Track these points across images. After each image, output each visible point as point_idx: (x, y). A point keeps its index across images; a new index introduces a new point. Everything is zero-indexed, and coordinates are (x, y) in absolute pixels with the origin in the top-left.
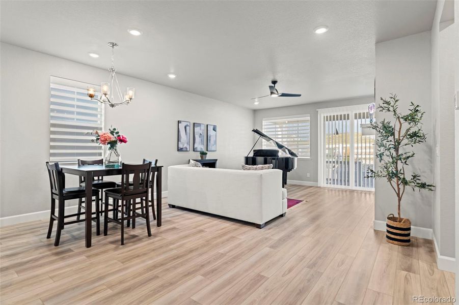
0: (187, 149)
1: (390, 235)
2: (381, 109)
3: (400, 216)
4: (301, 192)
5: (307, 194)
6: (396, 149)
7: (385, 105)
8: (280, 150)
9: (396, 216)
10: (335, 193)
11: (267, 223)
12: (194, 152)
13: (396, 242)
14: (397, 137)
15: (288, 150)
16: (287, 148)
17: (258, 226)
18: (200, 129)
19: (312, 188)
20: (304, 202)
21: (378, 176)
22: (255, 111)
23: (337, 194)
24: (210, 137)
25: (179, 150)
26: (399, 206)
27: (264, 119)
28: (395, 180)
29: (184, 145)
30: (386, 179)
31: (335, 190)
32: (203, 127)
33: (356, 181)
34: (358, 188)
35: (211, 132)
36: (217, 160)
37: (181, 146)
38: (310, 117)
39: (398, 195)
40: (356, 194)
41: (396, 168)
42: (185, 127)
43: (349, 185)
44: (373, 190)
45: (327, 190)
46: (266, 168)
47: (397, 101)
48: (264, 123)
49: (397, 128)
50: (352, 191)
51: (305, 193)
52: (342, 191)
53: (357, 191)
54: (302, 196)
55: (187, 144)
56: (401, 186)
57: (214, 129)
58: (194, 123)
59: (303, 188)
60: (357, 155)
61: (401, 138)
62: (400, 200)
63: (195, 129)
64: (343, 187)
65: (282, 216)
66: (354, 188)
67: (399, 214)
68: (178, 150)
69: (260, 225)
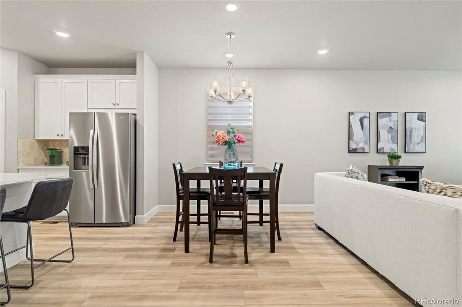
0: (364, 149)
12: (378, 155)
18: (390, 121)
24: (411, 131)
25: (351, 151)
29: (358, 145)
32: (396, 117)
35: (414, 124)
36: (423, 167)
37: (353, 146)
42: (361, 120)
55: (365, 143)
57: (421, 117)
58: (378, 113)
63: (380, 121)
68: (349, 152)
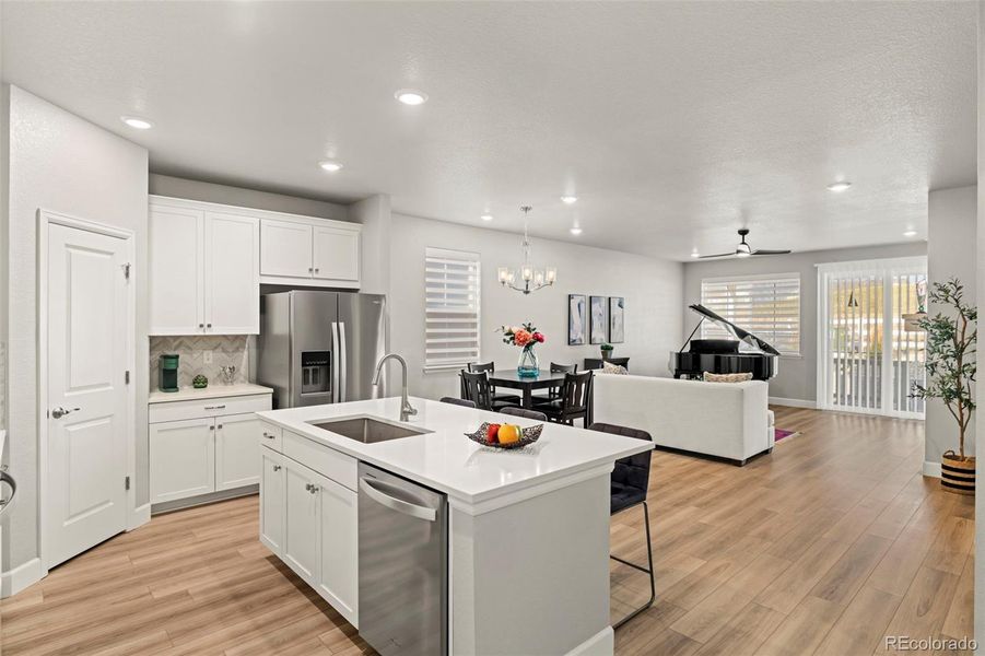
0: (581, 341)
1: (946, 480)
2: (934, 298)
3: (962, 454)
4: (786, 418)
5: (800, 422)
6: (959, 359)
7: (942, 293)
8: (741, 341)
9: (958, 453)
10: (852, 421)
11: (750, 460)
12: (591, 346)
13: (955, 490)
14: (959, 339)
15: (758, 340)
16: (754, 338)
17: (737, 463)
18: (600, 306)
19: (804, 412)
20: (797, 434)
21: (930, 395)
22: (685, 265)
23: (856, 422)
24: (614, 319)
25: (570, 342)
26: (962, 439)
27: (704, 280)
28: (956, 400)
29: (577, 335)
30: (941, 401)
31: (852, 417)
32: (604, 303)
33: (896, 401)
34: (900, 414)
35: (615, 310)
36: (628, 359)
37: (573, 336)
38: (801, 277)
39: (961, 423)
40: (895, 424)
41: (959, 383)
42: (579, 305)
43: (879, 407)
44: (922, 416)
45: (834, 417)
46: (743, 380)
47: (960, 288)
48: (704, 287)
49: (960, 328)
50: (886, 420)
51: (795, 420)
52: (867, 417)
53: (898, 420)
54: (790, 425)
55: (581, 332)
56: (966, 411)
57: (620, 306)
58: (591, 297)
59: (786, 411)
60: (899, 340)
61: (966, 342)
62: (963, 430)
63: (592, 306)
64: (869, 410)
65: (766, 452)
66: (892, 413)
67: (962, 450)
68: (569, 344)
69: (740, 462)
